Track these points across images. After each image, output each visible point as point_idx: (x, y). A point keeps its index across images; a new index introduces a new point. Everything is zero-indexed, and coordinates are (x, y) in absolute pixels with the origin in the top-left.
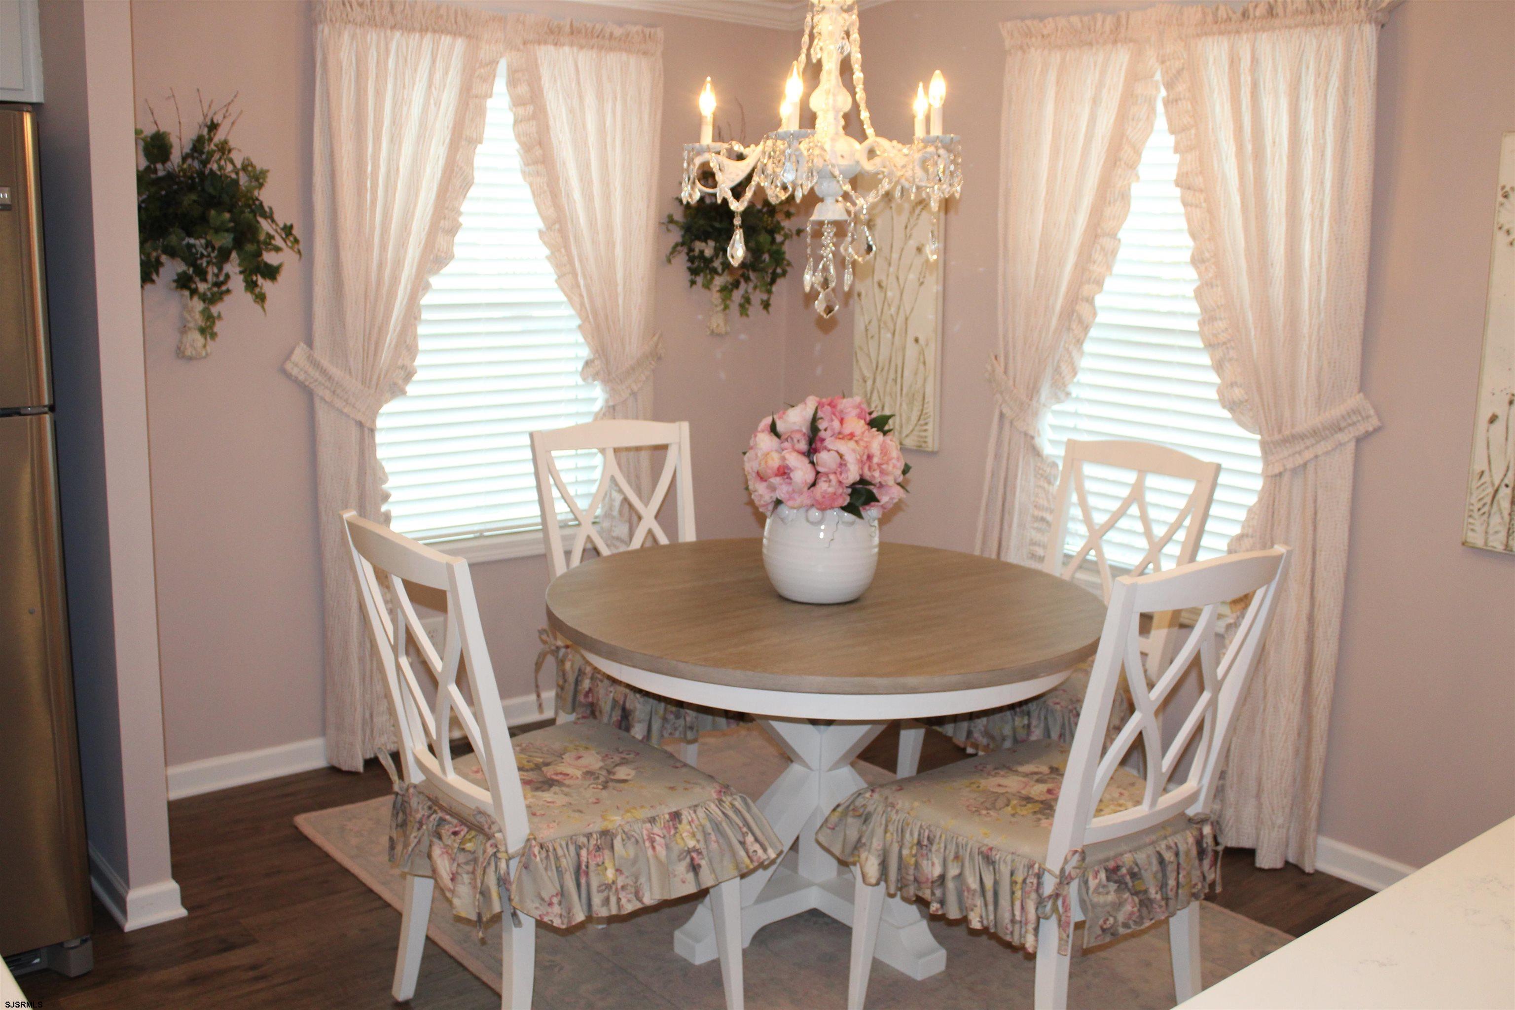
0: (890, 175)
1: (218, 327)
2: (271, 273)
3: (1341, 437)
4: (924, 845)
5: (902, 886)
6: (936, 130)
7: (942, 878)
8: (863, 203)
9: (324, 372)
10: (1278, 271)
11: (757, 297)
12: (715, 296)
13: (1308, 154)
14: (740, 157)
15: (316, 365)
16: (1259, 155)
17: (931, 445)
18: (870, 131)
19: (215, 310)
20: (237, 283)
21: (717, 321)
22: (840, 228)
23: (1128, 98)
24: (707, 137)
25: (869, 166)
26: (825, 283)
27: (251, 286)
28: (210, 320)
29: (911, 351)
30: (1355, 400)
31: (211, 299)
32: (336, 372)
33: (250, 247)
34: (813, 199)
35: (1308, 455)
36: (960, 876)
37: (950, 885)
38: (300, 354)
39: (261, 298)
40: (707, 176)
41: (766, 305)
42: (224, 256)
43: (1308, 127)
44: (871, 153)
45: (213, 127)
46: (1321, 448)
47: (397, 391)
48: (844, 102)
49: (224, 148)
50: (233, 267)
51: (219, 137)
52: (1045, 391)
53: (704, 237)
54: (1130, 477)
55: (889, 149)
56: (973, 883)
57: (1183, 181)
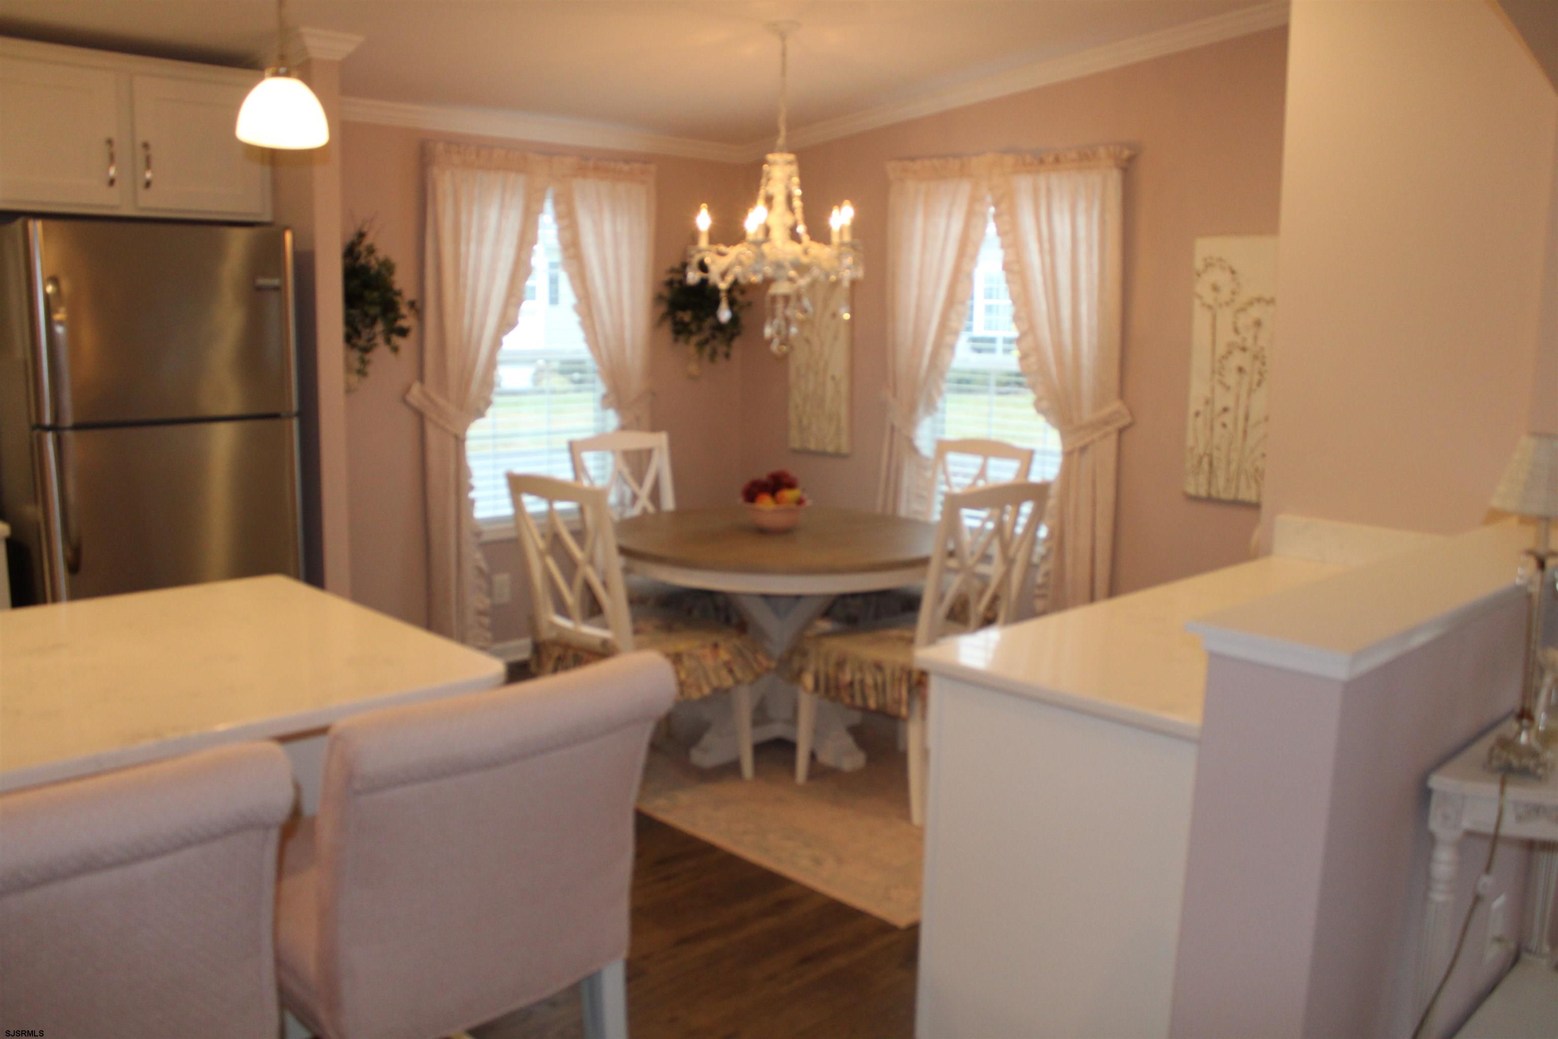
0: (819, 266)
1: (370, 369)
2: (403, 332)
3: (1109, 428)
4: (840, 665)
5: (827, 690)
6: (847, 238)
7: (851, 684)
8: (803, 282)
9: (432, 401)
10: (1066, 324)
11: (722, 349)
12: (692, 349)
13: (1082, 249)
14: (722, 254)
15: (426, 396)
16: (1052, 251)
17: (845, 449)
18: (805, 238)
19: (368, 357)
20: (380, 340)
21: (693, 368)
22: (787, 298)
23: (970, 215)
24: (703, 242)
25: (805, 260)
26: (779, 333)
27: (388, 341)
28: (364, 362)
29: (830, 385)
30: (1116, 405)
31: (366, 350)
32: (441, 401)
33: (391, 315)
34: (768, 282)
35: (1087, 440)
36: (862, 682)
37: (857, 687)
38: (416, 388)
39: (395, 349)
40: (703, 267)
41: (727, 356)
42: (373, 322)
43: (1082, 233)
44: (806, 252)
45: (361, 235)
46: (1096, 435)
47: (480, 414)
48: (789, 220)
49: (371, 250)
50: (379, 327)
51: (367, 241)
52: (921, 409)
53: (684, 308)
54: (978, 460)
55: (818, 250)
56: (869, 681)
57: (1006, 267)
